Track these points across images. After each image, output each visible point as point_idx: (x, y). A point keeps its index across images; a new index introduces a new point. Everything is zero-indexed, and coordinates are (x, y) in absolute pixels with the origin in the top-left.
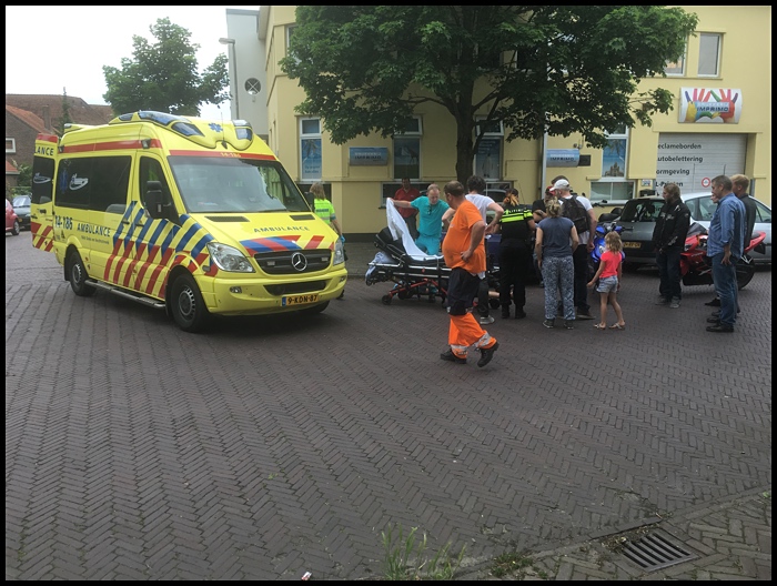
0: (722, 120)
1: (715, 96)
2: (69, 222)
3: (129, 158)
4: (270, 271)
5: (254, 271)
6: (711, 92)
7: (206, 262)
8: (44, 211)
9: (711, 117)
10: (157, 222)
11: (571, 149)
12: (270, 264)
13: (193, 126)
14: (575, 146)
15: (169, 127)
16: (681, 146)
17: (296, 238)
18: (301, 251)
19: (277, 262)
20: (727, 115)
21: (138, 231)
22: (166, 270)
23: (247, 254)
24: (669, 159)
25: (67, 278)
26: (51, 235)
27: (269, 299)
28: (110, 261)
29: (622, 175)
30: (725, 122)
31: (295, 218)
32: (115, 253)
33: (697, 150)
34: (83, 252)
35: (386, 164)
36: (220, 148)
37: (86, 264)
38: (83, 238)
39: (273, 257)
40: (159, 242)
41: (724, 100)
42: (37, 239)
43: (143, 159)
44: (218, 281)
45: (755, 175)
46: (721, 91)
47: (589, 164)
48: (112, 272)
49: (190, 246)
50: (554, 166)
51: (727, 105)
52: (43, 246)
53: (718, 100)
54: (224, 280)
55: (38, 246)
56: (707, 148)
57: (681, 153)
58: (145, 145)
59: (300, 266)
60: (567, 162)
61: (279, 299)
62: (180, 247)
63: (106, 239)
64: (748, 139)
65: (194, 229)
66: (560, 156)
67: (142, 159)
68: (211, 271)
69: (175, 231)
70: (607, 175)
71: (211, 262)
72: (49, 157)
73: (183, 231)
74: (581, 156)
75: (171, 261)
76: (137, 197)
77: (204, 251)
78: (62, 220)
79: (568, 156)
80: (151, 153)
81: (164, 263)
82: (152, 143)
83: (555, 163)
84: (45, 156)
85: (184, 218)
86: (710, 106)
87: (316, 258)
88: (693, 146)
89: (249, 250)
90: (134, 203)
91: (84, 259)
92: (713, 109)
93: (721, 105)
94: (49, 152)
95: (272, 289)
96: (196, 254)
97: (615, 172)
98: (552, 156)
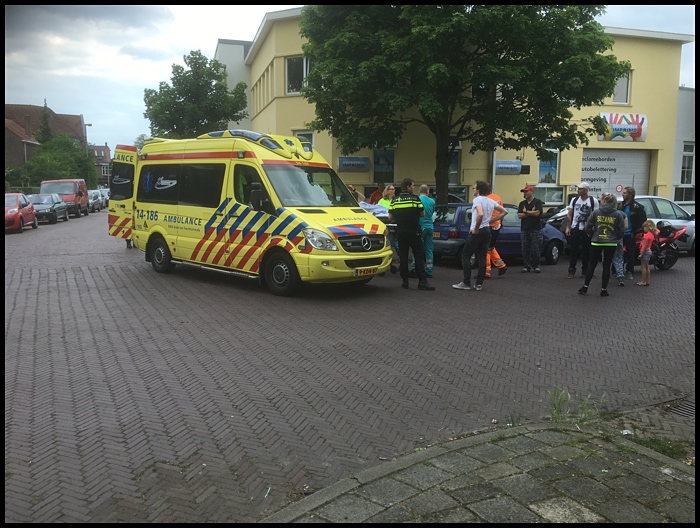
0: (631, 139)
1: (626, 120)
2: (153, 215)
3: (224, 166)
4: (349, 250)
5: (337, 250)
6: (624, 116)
7: (302, 243)
8: (123, 206)
9: (623, 136)
10: (253, 213)
11: (515, 161)
12: (348, 244)
13: (275, 142)
14: (517, 158)
15: (258, 142)
16: (600, 160)
17: (362, 226)
18: (367, 235)
19: (353, 244)
20: (636, 135)
21: (232, 221)
22: (261, 250)
23: (333, 237)
24: (591, 169)
25: (148, 259)
26: (130, 224)
27: (348, 271)
28: (200, 245)
29: (554, 182)
30: (634, 140)
31: (356, 211)
32: (206, 237)
33: (613, 163)
34: (169, 238)
35: (368, 171)
36: (294, 159)
37: (171, 248)
38: (170, 227)
39: (350, 239)
40: (255, 228)
41: (634, 123)
42: (114, 229)
43: (238, 168)
44: (311, 256)
45: (658, 183)
46: (631, 116)
47: (528, 173)
48: (201, 253)
49: (287, 231)
50: (502, 174)
51: (636, 127)
52: (121, 234)
53: (629, 123)
54: (316, 256)
55: (115, 234)
56: (621, 161)
57: (600, 164)
58: (241, 156)
59: (367, 246)
60: (511, 171)
61: (354, 271)
62: (278, 231)
63: (197, 227)
64: (651, 155)
65: (290, 219)
66: (506, 166)
67: (237, 166)
68: (307, 249)
69: (271, 220)
70: (542, 181)
71: (307, 242)
72: (129, 162)
73: (279, 220)
74: (523, 166)
75: (267, 243)
76: (231, 194)
77: (300, 235)
78: (145, 213)
79: (513, 166)
80: (246, 162)
81: (259, 244)
82: (247, 154)
83: (503, 171)
84: (125, 162)
85: (280, 211)
86: (623, 127)
87: (375, 241)
88: (609, 160)
89: (335, 234)
90: (228, 200)
91: (169, 243)
92: (625, 130)
93: (631, 127)
94: (129, 159)
95: (350, 263)
96: (293, 236)
97: (548, 179)
98: (500, 166)
